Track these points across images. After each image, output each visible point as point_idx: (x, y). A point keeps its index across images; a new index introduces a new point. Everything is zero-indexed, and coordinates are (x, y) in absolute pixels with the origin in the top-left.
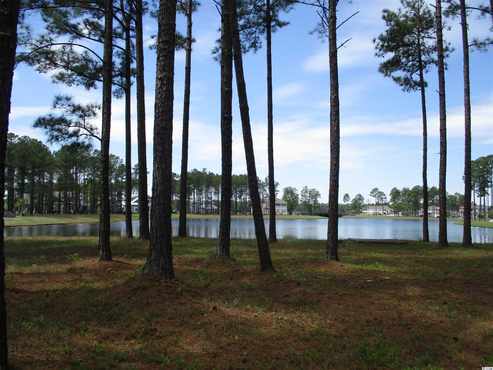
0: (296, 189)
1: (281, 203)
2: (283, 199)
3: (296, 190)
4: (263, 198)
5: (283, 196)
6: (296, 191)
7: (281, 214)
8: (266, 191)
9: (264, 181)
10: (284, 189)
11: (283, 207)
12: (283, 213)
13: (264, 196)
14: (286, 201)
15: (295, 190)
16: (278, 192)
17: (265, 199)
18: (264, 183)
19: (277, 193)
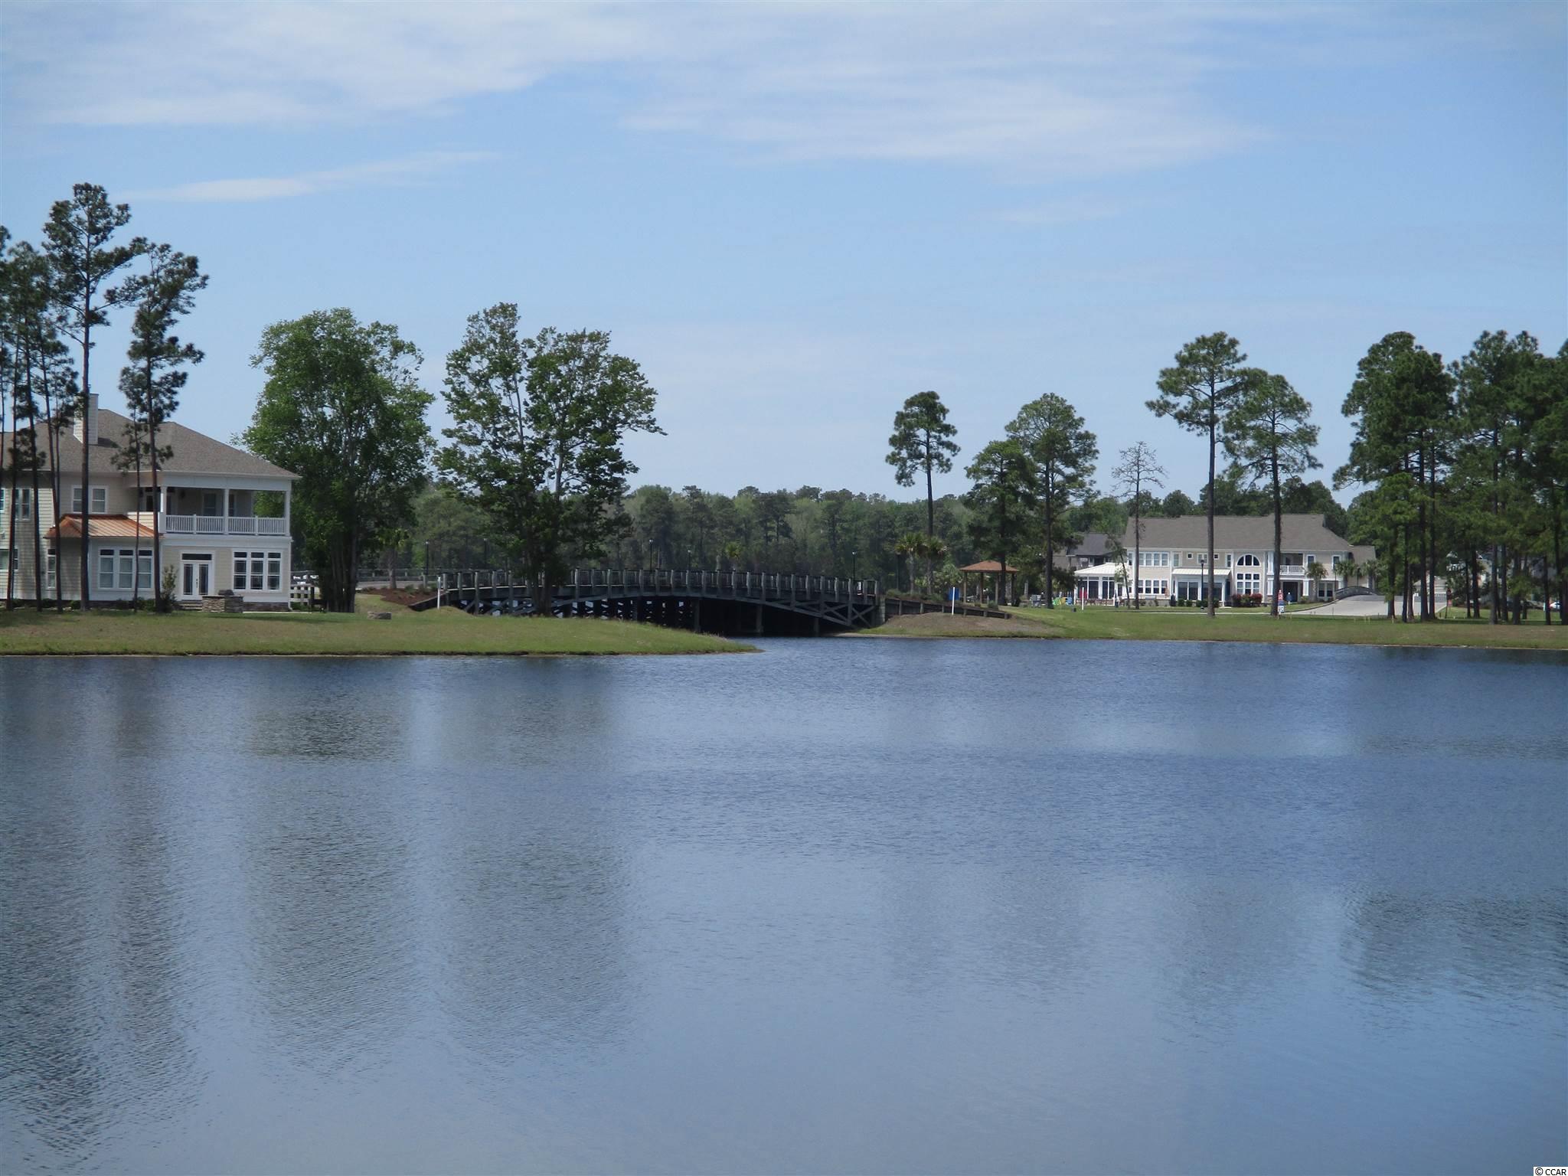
0: (404, 336)
1: (227, 487)
2: (259, 439)
3: (398, 348)
4: (30, 433)
5: (264, 413)
6: (404, 360)
7: (232, 604)
8: (60, 349)
9: (40, 241)
10: (276, 332)
11: (245, 530)
12: (249, 594)
13: (30, 411)
14: (282, 462)
15: (385, 352)
16: (186, 366)
17: (42, 443)
18: (39, 267)
19: (179, 379)
